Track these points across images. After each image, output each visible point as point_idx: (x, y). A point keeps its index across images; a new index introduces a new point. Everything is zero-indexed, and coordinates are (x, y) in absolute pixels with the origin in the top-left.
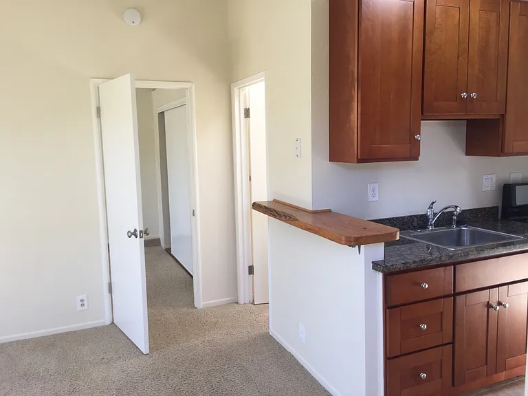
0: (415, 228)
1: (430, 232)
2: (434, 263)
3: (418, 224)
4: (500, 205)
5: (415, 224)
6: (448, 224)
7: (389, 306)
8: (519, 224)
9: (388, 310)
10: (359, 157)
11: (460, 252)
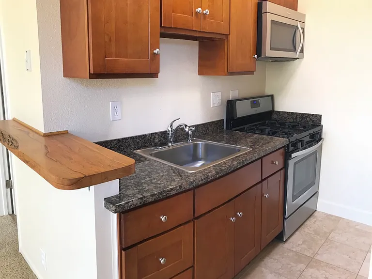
0: (156, 145)
1: (171, 148)
2: (174, 192)
3: (160, 141)
4: (225, 118)
5: (157, 141)
6: (185, 139)
7: (125, 248)
8: (241, 133)
9: (123, 252)
10: (92, 72)
11: (199, 175)
